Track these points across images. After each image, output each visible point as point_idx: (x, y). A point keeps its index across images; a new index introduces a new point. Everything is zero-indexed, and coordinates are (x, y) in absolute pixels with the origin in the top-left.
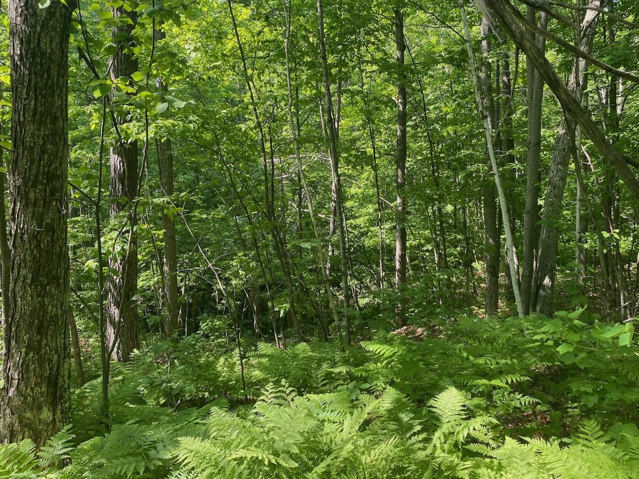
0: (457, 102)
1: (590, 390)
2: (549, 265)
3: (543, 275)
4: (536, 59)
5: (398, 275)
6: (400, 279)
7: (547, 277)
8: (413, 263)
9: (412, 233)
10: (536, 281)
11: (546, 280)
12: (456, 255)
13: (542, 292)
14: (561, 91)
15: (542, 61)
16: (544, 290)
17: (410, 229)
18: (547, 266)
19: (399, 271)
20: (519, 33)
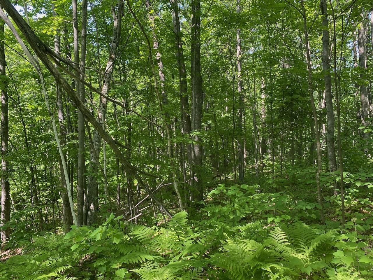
0: (38, 103)
1: (102, 264)
2: (93, 197)
3: (90, 203)
4: (67, 89)
5: (3, 215)
6: (5, 217)
7: (92, 204)
8: (17, 205)
9: (16, 184)
10: (86, 207)
11: (91, 205)
12: (46, 196)
13: (89, 213)
14: (82, 107)
15: (71, 90)
16: (91, 211)
17: (14, 181)
18: (92, 197)
19: (4, 212)
20: (57, 74)
